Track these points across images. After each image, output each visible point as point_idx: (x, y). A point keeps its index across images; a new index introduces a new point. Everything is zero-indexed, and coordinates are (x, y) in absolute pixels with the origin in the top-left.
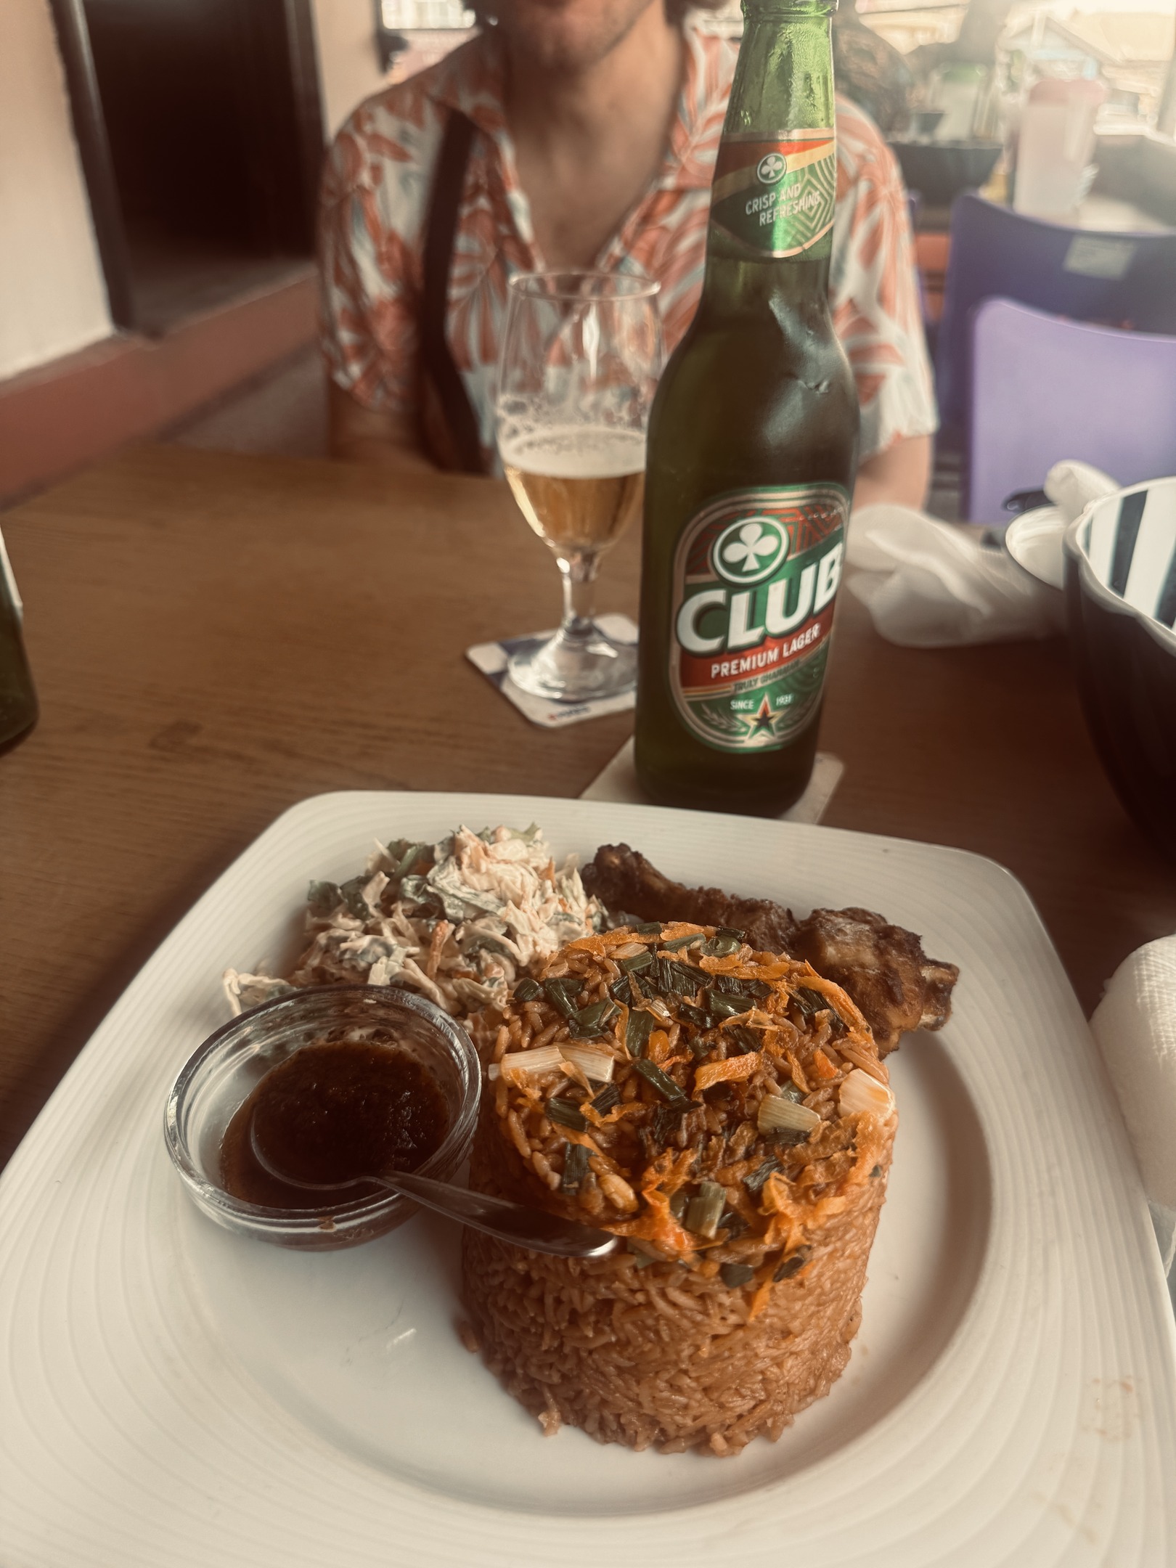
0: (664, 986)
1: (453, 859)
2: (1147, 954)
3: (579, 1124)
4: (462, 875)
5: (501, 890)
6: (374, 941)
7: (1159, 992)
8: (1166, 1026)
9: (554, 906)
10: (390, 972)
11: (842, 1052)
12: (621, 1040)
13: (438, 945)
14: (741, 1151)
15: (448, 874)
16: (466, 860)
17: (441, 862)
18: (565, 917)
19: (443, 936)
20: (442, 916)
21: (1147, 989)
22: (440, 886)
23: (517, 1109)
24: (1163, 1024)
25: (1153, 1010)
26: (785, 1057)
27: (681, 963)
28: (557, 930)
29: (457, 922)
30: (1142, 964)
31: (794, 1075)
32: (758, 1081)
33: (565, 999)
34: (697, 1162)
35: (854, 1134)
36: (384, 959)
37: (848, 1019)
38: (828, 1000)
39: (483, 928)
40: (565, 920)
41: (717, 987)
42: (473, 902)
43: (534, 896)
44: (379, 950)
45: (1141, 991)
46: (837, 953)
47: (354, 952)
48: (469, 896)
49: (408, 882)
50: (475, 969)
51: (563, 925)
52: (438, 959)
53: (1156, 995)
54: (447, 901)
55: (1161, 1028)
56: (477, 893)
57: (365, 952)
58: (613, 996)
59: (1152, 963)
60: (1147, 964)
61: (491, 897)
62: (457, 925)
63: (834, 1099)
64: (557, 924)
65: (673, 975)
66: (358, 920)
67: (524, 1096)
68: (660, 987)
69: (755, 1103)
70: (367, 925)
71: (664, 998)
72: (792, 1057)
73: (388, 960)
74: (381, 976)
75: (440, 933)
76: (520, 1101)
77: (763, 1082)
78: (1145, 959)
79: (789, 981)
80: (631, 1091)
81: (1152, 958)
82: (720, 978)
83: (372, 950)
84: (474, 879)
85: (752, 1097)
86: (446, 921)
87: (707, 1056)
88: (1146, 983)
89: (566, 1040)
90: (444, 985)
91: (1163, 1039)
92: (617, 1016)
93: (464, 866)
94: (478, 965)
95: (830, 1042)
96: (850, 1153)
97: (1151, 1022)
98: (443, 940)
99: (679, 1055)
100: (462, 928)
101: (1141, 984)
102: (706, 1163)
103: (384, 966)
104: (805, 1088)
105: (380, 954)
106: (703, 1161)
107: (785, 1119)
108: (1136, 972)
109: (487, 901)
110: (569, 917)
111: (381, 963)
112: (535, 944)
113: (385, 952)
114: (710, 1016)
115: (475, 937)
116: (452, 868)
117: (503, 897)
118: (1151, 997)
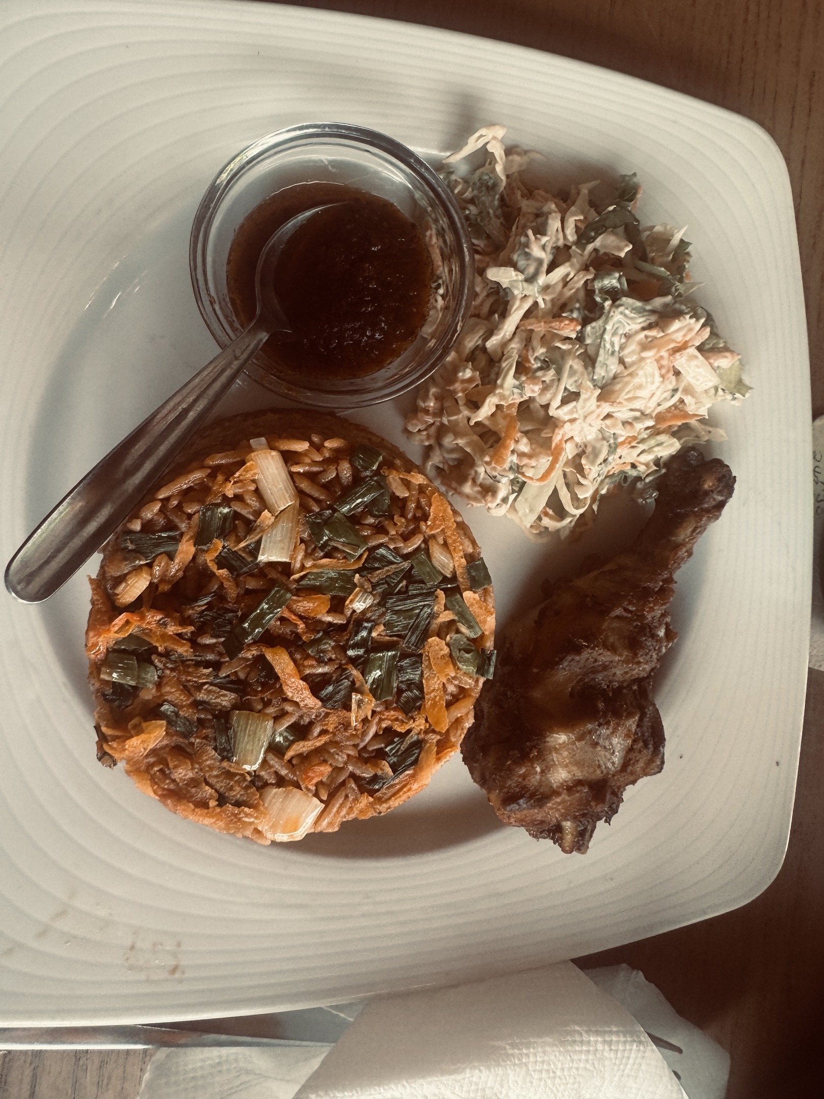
0: (395, 602)
1: (653, 318)
2: (640, 1042)
3: (202, 539)
4: (637, 333)
5: (624, 377)
6: (540, 262)
7: (588, 1051)
8: (542, 1055)
9: (623, 433)
10: (512, 286)
11: (343, 788)
12: (314, 566)
13: (550, 325)
14: (201, 696)
15: (632, 319)
16: (653, 333)
17: (648, 307)
18: (613, 445)
19: (562, 329)
20: (585, 322)
21: (592, 1039)
22: (612, 314)
23: (212, 476)
24: (544, 1052)
25: (563, 1043)
26: (324, 732)
27: (433, 616)
28: (597, 440)
29: (580, 338)
30: (625, 1036)
31: (301, 744)
32: (289, 708)
33: (360, 500)
34: (181, 655)
35: (238, 804)
36: (521, 277)
37: (385, 794)
38: (408, 772)
39: (571, 367)
40: (610, 446)
41: (404, 656)
42: (601, 352)
43: (631, 410)
44: (531, 270)
45: (588, 1032)
46: (560, 744)
47: (527, 245)
48: (608, 346)
49: (615, 278)
50: (535, 366)
51: (602, 445)
52: (540, 328)
53: (584, 1048)
54: (599, 323)
55: (540, 1050)
56: (616, 354)
57: (528, 256)
58: (372, 550)
59: (628, 1047)
60: (625, 1042)
61: (614, 367)
62: (578, 338)
63: (281, 782)
64: (604, 438)
65: (413, 609)
66: (575, 237)
67: (227, 480)
68: (392, 598)
69: (259, 707)
70: (570, 247)
71: (379, 604)
72: (325, 739)
73: (522, 281)
74: (506, 278)
75: (562, 325)
76: (220, 478)
77: (287, 713)
78: (634, 1041)
79: (426, 732)
80: (251, 584)
81: (634, 1047)
82: (417, 659)
83: (530, 262)
84: (633, 347)
85: (267, 704)
86: (579, 328)
87: (309, 654)
88: (600, 1039)
89: (304, 507)
90: (516, 339)
91: (524, 1051)
92: (345, 558)
93: (647, 333)
94: (540, 369)
95: (352, 776)
96: (212, 803)
97: (548, 1040)
98: (556, 329)
99: (306, 626)
100: (570, 346)
101: (597, 1033)
102: (182, 664)
103: (515, 278)
104: (289, 754)
105: (526, 272)
106: (183, 662)
107: (244, 736)
108: (614, 1029)
109: (607, 367)
110: (613, 449)
111: (516, 275)
112: (573, 421)
113: (530, 276)
114: (365, 652)
115: (560, 362)
116: (641, 321)
117: (616, 381)
118: (582, 1042)
